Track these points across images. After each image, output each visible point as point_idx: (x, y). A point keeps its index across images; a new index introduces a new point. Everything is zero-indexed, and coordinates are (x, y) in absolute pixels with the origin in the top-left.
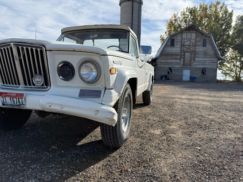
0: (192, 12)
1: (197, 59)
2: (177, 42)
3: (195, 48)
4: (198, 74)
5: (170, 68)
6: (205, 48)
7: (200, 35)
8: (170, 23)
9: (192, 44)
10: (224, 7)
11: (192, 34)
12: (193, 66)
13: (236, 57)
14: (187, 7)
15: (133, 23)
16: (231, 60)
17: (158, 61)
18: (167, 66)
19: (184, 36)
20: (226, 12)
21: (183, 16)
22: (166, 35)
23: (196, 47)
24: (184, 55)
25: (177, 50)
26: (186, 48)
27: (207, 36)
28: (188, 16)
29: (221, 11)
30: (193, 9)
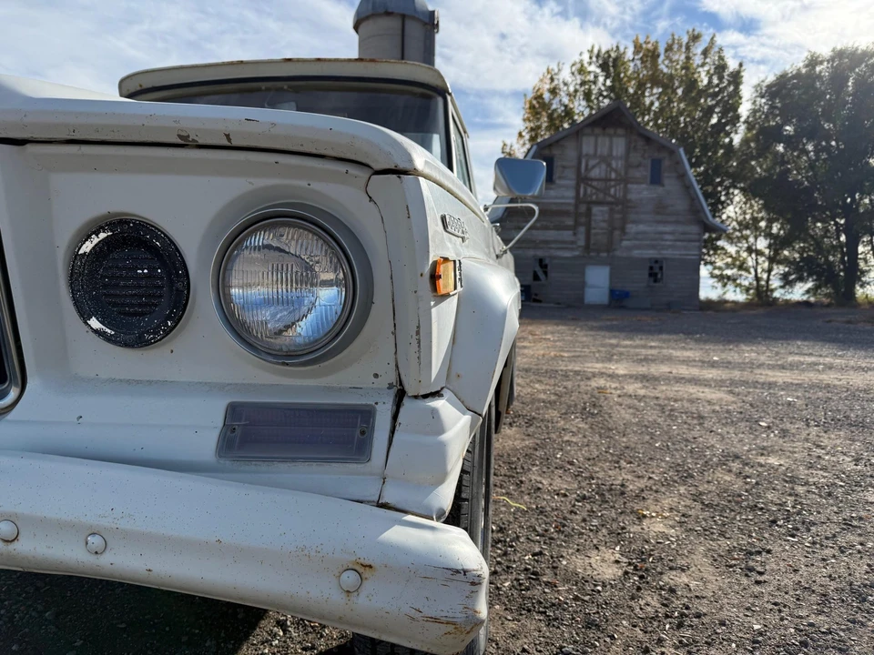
0: (610, 63)
1: (632, 228)
2: (564, 167)
3: (626, 191)
4: (637, 282)
5: (541, 261)
6: (660, 190)
7: (641, 143)
8: (534, 102)
9: (613, 176)
10: (712, 52)
11: (615, 140)
12: (618, 253)
13: (755, 220)
14: (593, 47)
16: (740, 231)
18: (531, 253)
19: (588, 145)
20: (721, 68)
21: (579, 79)
22: (521, 142)
23: (630, 186)
24: (589, 213)
25: (563, 197)
26: (594, 191)
27: (664, 147)
28: (596, 77)
29: (703, 65)
30: (613, 55)
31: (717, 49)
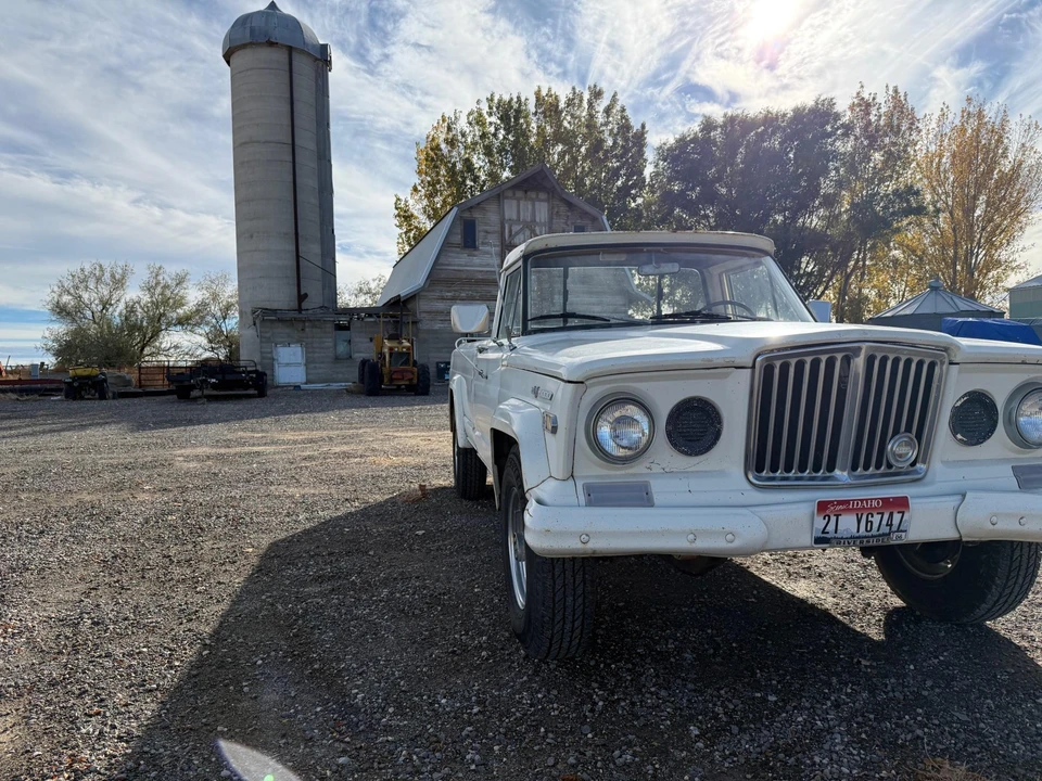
0: (510, 113)
2: (487, 232)
7: (563, 208)
8: (432, 153)
10: (614, 111)
11: (537, 204)
14: (492, 96)
15: (297, 141)
17: (422, 305)
19: (510, 209)
20: (625, 127)
21: (477, 131)
22: (417, 197)
25: (488, 265)
27: (586, 213)
28: (496, 129)
29: (606, 124)
30: (515, 106)
31: (618, 108)
